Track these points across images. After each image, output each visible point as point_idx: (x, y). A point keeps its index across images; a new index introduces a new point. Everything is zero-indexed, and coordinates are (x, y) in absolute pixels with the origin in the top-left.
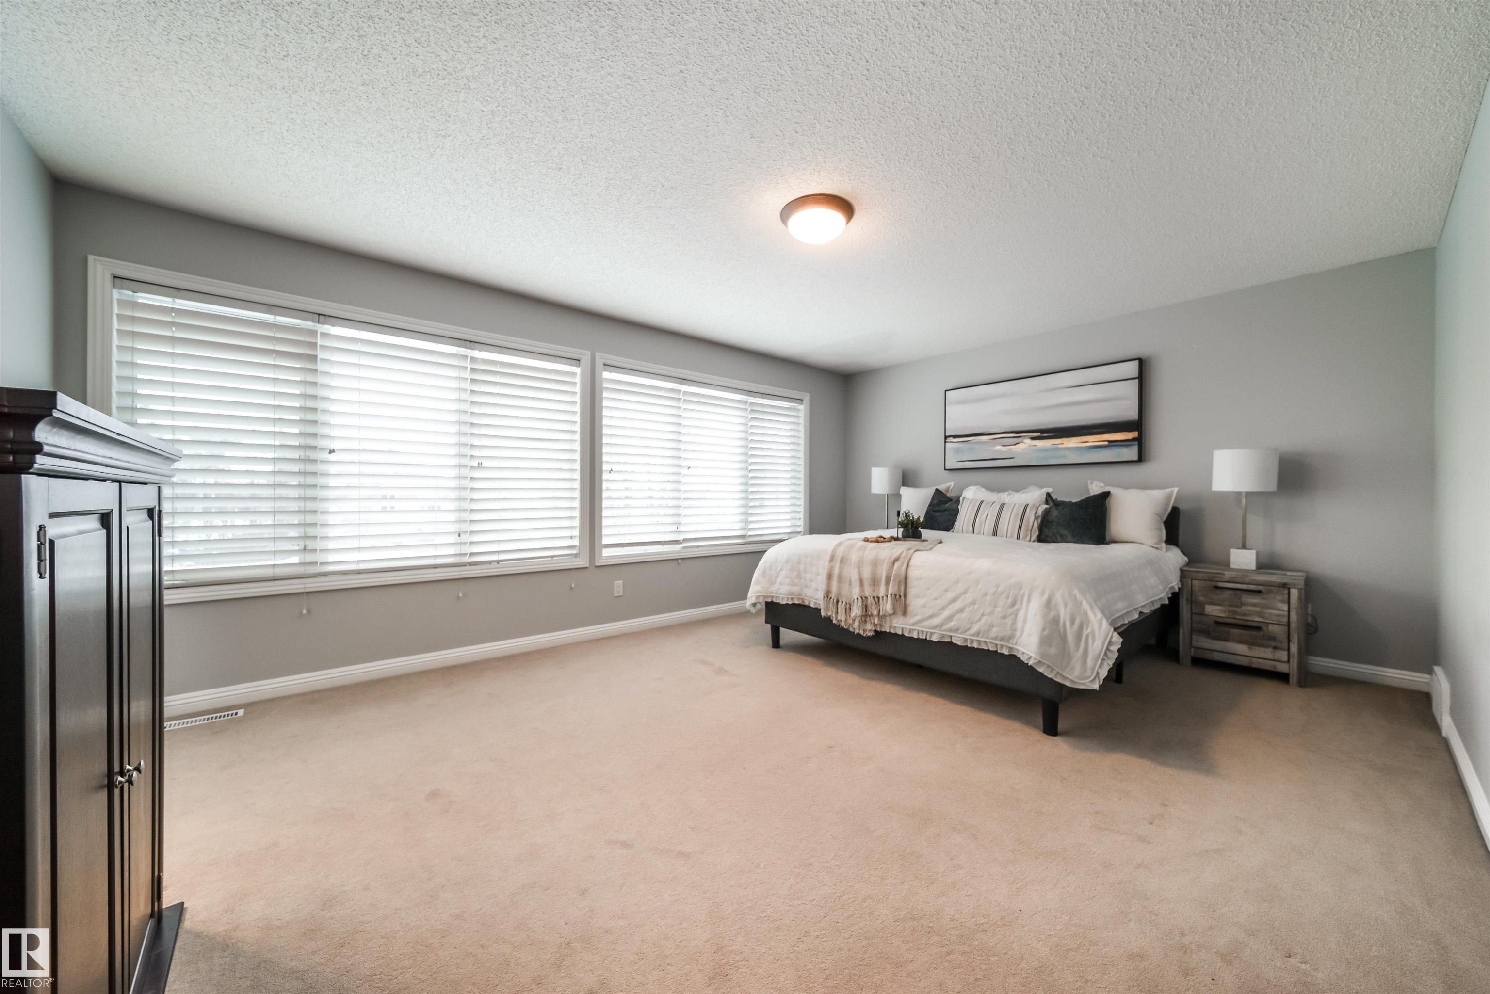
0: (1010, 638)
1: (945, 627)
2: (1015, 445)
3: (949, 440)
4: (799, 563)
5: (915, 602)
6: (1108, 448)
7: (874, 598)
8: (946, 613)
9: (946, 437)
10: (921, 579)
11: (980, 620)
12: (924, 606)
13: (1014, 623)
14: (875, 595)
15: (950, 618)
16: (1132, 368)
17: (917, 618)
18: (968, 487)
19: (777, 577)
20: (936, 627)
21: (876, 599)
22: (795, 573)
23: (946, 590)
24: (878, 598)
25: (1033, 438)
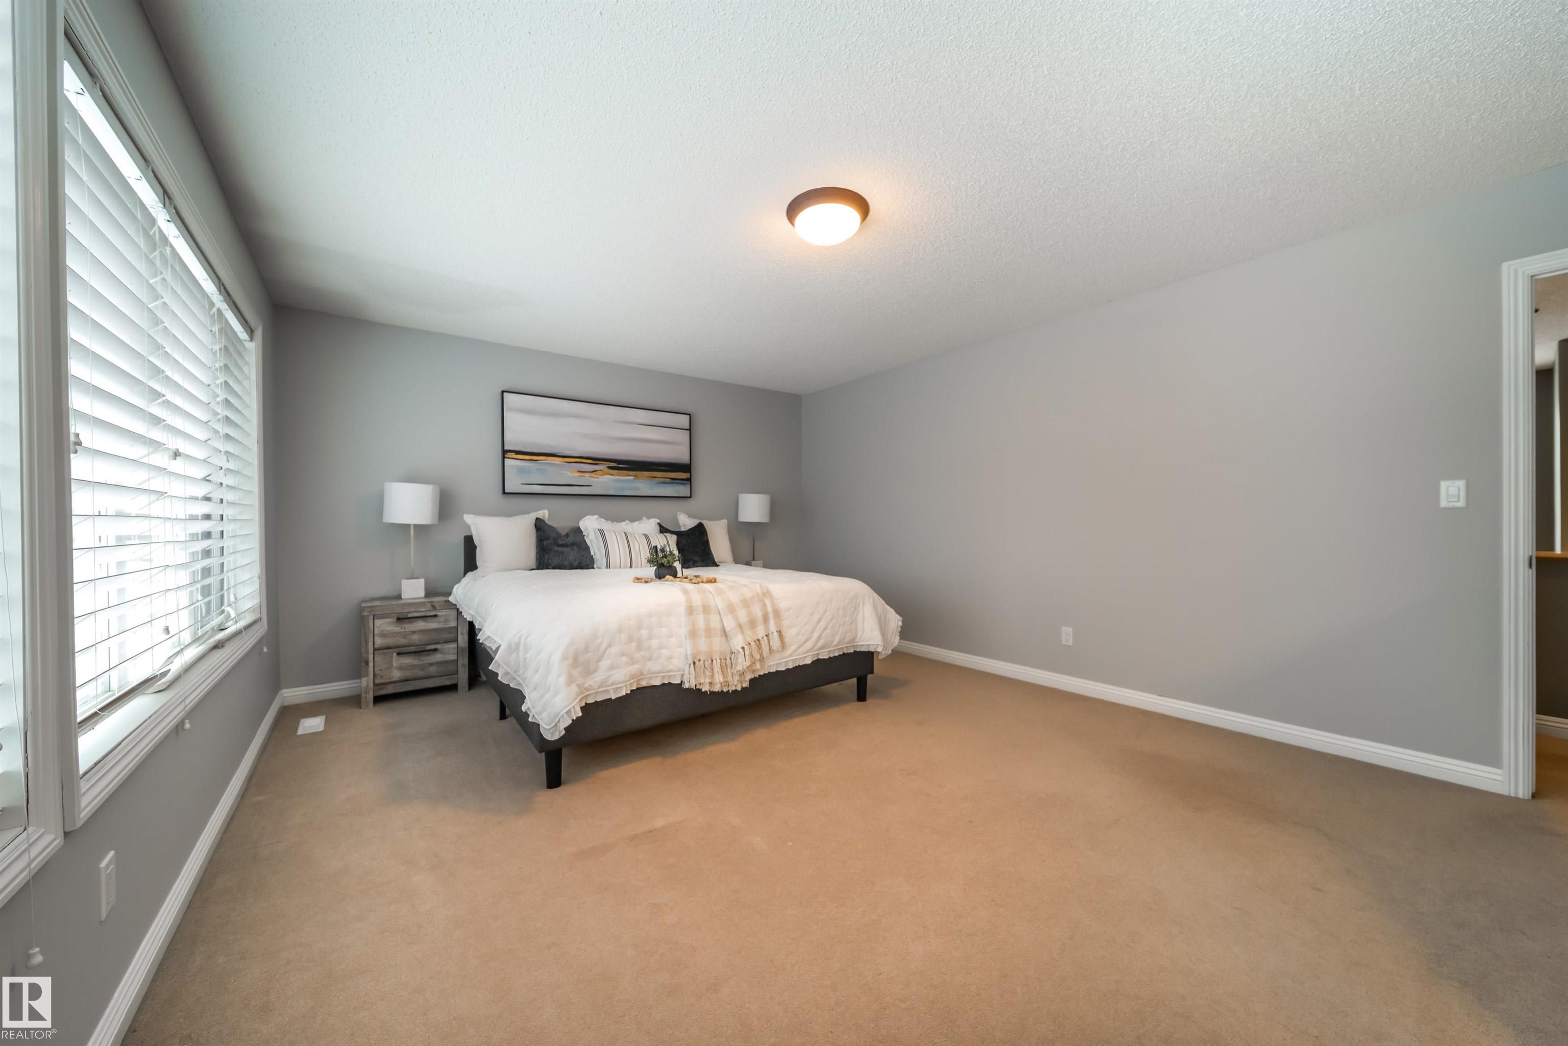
0: (853, 640)
1: (816, 648)
2: (592, 472)
3: (509, 455)
4: (639, 628)
5: (790, 634)
6: (670, 484)
7: (755, 642)
8: (816, 635)
9: (505, 452)
10: (790, 609)
11: (839, 630)
12: (798, 634)
13: (856, 626)
14: (756, 638)
15: (819, 638)
16: (684, 421)
17: (794, 647)
18: (584, 517)
19: (600, 659)
20: (808, 651)
21: (757, 642)
22: (634, 645)
23: (812, 614)
24: (758, 640)
25: (610, 468)
